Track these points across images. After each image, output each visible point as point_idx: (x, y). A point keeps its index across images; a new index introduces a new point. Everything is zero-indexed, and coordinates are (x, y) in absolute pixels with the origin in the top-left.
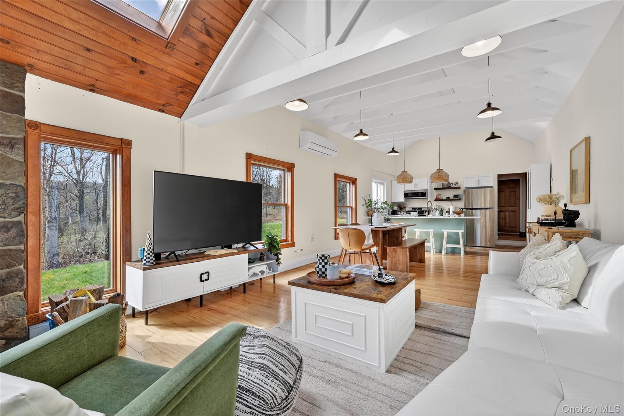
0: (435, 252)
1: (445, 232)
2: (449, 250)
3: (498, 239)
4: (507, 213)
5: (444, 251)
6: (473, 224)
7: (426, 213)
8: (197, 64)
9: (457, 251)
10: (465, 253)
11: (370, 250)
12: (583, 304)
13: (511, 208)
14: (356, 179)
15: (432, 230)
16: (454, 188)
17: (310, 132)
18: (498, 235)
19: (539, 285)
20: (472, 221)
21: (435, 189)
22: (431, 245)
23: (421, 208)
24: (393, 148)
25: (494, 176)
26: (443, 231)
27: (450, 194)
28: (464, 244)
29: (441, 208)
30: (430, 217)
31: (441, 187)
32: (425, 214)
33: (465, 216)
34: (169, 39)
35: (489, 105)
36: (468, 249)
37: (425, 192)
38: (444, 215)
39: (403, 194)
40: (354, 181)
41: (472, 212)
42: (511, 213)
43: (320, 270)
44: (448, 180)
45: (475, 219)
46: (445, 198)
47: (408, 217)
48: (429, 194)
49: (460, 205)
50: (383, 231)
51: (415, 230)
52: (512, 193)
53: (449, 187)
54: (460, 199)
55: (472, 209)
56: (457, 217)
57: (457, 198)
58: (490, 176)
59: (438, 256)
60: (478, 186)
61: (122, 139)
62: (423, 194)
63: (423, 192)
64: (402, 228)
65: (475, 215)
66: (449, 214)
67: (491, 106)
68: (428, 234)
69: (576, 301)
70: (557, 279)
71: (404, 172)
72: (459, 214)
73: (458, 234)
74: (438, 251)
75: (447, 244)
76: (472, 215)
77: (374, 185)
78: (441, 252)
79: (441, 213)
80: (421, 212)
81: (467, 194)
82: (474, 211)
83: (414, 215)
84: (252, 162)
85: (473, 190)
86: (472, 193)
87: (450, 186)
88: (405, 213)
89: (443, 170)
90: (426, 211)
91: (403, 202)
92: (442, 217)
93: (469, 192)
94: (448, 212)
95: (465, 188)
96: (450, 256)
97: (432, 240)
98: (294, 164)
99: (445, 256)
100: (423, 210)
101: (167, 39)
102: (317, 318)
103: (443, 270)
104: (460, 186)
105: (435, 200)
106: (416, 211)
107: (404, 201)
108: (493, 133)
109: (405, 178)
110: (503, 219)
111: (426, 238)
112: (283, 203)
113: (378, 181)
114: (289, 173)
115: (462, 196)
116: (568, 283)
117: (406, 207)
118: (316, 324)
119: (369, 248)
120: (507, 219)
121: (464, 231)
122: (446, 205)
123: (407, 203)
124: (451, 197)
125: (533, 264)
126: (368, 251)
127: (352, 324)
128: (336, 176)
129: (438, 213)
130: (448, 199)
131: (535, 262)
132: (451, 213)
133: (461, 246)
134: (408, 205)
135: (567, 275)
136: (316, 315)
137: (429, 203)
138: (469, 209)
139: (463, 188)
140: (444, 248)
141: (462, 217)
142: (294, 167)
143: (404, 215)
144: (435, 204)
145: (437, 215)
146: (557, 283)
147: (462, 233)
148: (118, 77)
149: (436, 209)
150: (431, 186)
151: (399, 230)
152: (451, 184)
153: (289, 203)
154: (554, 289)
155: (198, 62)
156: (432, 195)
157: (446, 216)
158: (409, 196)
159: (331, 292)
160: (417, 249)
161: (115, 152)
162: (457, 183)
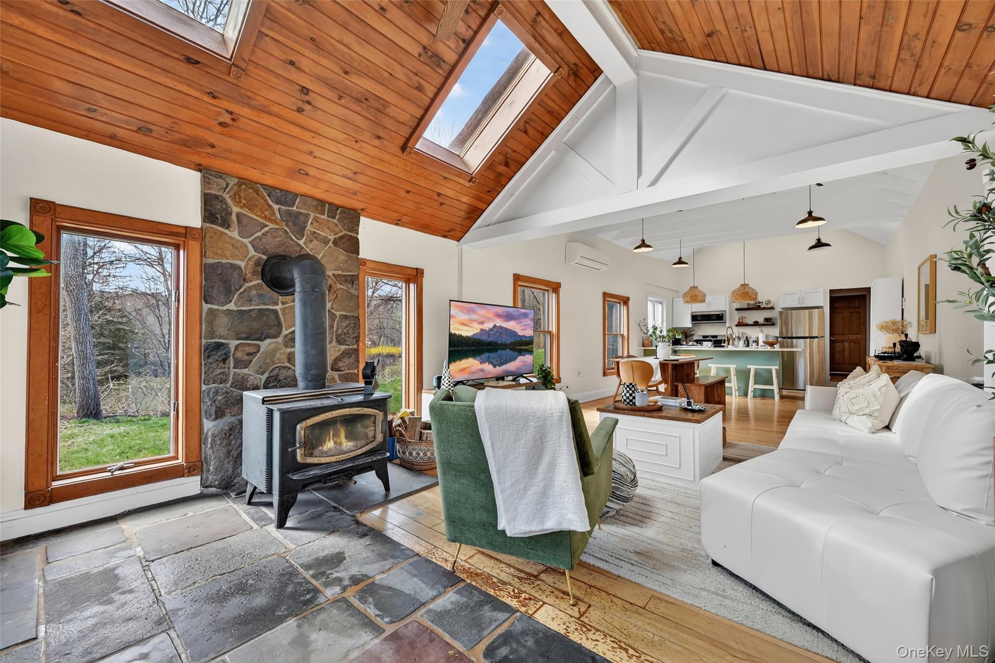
0: (737, 395)
1: (752, 368)
2: (758, 393)
3: (830, 381)
4: (846, 344)
5: (750, 394)
6: (793, 359)
7: (724, 343)
8: (489, 192)
9: (769, 394)
10: (780, 398)
11: (657, 388)
12: (893, 430)
13: (852, 337)
14: (628, 299)
15: (735, 366)
16: (764, 308)
17: (579, 244)
18: (831, 374)
19: (852, 414)
20: (792, 355)
21: (737, 310)
22: (732, 384)
23: (716, 337)
24: (680, 258)
25: (824, 292)
26: (749, 367)
27: (760, 317)
28: (779, 385)
29: (747, 337)
30: (731, 348)
31: (746, 307)
32: (724, 345)
33: (781, 347)
34: (473, 175)
35: (810, 213)
36: (785, 392)
37: (723, 314)
38: (750, 346)
39: (690, 318)
40: (626, 301)
41: (792, 343)
42: (853, 344)
43: (628, 398)
44: (756, 298)
45: (796, 352)
46: (751, 322)
47: (698, 348)
48: (727, 317)
49: (774, 332)
50: (673, 364)
51: (710, 365)
52: (854, 314)
53: (757, 308)
54: (773, 324)
55: (792, 338)
56: (769, 348)
57: (769, 322)
58: (818, 292)
59: (742, 400)
60: (800, 306)
61: (417, 269)
62: (719, 318)
63: (719, 314)
64: (694, 363)
65: (797, 347)
66: (758, 345)
67: (813, 215)
68: (728, 371)
69: (888, 428)
70: (868, 406)
71: (694, 288)
72: (772, 345)
73: (770, 371)
74: (742, 394)
75: (755, 384)
76: (792, 347)
77: (650, 305)
78: (746, 395)
79: (746, 343)
80: (718, 342)
81: (784, 317)
82: (794, 340)
83: (707, 346)
84: (520, 283)
85: (794, 312)
86: (792, 315)
87: (759, 306)
88: (695, 343)
89: (750, 285)
90: (725, 341)
91: (690, 328)
92: (747, 349)
93: (787, 314)
94: (756, 342)
95: (782, 308)
96: (758, 400)
97: (733, 378)
98: (560, 284)
99: (752, 401)
100: (719, 338)
101: (472, 175)
102: (629, 442)
103: (749, 414)
104: (775, 307)
105: (737, 326)
106: (710, 341)
107: (690, 326)
108: (819, 240)
109: (694, 295)
110: (839, 352)
111: (725, 376)
112: (547, 330)
113: (654, 299)
114: (554, 295)
115: (776, 319)
116: (878, 410)
117: (693, 335)
118: (627, 446)
119: (656, 385)
120: (847, 353)
121: (779, 368)
122: (753, 333)
123: (694, 329)
124: (761, 321)
125: (846, 393)
126: (655, 388)
127: (666, 445)
128: (605, 295)
129: (741, 342)
130: (756, 324)
131: (848, 392)
132: (761, 343)
133: (775, 387)
134: (697, 332)
135: (877, 403)
136: (627, 439)
137: (730, 329)
138: (787, 338)
139: (778, 309)
140: (750, 389)
141: (777, 348)
142: (560, 287)
143: (693, 345)
144: (737, 331)
145: (741, 346)
146: (868, 410)
147: (776, 369)
148: (421, 210)
149: (739, 338)
150: (730, 306)
151: (690, 365)
152: (759, 303)
153: (554, 329)
154: (865, 416)
155: (490, 189)
156: (732, 318)
157: (753, 347)
158: (698, 319)
159: (644, 416)
160: (715, 389)
161: (408, 281)
162: (769, 302)
